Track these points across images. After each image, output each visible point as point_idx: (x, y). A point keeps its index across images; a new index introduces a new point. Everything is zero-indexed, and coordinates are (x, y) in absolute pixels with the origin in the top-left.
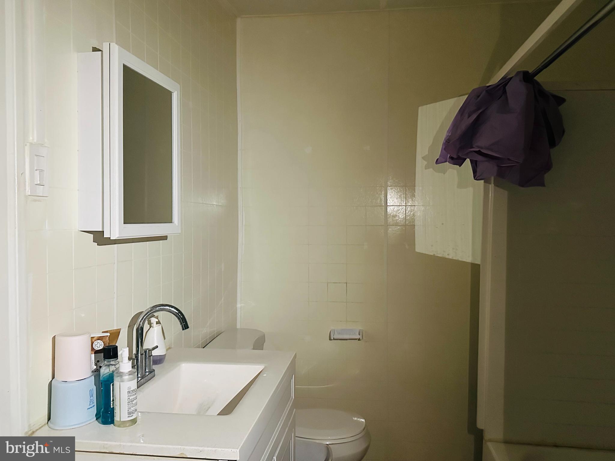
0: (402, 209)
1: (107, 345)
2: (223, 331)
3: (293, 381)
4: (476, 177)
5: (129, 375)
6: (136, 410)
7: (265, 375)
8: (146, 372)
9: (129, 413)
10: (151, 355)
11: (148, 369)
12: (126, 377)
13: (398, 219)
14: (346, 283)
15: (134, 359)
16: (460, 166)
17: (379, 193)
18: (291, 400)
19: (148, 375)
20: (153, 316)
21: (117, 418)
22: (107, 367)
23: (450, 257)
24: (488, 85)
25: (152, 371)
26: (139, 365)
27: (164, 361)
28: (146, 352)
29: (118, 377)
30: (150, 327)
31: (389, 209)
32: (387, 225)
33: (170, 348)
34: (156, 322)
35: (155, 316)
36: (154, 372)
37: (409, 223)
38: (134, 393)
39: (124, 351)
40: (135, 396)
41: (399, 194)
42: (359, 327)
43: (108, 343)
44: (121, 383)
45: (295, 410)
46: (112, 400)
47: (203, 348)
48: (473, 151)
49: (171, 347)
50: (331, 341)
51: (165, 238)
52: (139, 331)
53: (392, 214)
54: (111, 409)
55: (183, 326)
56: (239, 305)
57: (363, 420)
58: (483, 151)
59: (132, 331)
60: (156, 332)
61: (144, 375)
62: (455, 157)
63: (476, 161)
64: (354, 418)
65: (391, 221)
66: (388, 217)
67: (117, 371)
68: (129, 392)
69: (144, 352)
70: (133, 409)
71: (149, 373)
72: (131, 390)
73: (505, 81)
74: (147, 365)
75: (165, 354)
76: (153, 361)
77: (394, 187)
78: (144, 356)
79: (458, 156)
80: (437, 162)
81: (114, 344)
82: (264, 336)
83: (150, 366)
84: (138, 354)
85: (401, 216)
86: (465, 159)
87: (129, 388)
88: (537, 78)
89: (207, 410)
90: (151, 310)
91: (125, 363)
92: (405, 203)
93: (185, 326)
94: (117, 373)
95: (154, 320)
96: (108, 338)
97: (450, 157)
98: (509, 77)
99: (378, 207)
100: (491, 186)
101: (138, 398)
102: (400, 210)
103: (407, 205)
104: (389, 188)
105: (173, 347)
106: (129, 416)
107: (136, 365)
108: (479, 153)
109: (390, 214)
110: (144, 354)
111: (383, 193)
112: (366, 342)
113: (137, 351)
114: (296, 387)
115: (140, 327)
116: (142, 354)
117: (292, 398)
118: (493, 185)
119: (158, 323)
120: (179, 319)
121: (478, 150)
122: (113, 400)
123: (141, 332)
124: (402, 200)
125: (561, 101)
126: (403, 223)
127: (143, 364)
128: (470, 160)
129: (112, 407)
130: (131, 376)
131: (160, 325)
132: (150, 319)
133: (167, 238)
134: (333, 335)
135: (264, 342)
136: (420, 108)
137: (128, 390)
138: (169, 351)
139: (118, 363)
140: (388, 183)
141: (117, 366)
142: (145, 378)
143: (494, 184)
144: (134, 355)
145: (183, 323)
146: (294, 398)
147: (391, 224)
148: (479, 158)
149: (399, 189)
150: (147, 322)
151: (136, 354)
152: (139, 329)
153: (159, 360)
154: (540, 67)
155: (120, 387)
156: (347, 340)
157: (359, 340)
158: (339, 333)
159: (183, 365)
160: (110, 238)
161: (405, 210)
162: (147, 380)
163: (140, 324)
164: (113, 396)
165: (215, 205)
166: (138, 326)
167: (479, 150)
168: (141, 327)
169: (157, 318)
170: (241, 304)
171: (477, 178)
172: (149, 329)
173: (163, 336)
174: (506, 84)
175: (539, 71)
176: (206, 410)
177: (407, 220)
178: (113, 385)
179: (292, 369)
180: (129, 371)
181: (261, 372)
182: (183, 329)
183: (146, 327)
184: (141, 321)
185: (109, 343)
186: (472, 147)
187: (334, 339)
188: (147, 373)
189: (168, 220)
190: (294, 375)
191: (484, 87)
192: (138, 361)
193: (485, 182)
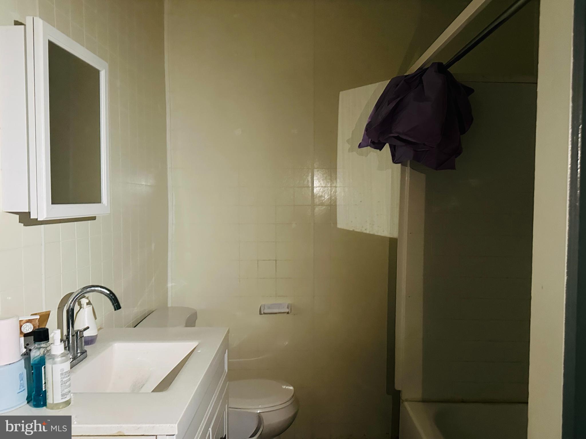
0: (327, 190)
1: (37, 328)
2: (154, 310)
3: (226, 355)
4: (395, 160)
5: (62, 357)
6: (70, 392)
7: (199, 351)
8: (78, 353)
9: (63, 395)
10: (82, 336)
11: (80, 350)
12: (58, 359)
13: (324, 200)
14: (276, 260)
15: (65, 340)
16: (380, 150)
17: (306, 175)
18: (225, 374)
19: (79, 356)
20: (84, 297)
21: (49, 401)
22: (37, 350)
23: (368, 232)
24: (405, 74)
25: (84, 351)
26: (71, 347)
27: (96, 341)
28: (77, 333)
29: (50, 359)
30: (81, 308)
31: (315, 190)
32: (313, 206)
33: (100, 329)
34: (86, 304)
35: (85, 297)
36: (86, 353)
37: (333, 203)
38: (68, 375)
39: (55, 333)
40: (69, 378)
41: (325, 176)
42: (287, 301)
43: (37, 326)
44: (54, 366)
45: (228, 382)
46: (43, 383)
47: (135, 327)
48: (392, 136)
49: (102, 327)
50: (262, 315)
51: (94, 218)
52: (69, 313)
53: (318, 195)
54: (42, 392)
55: (115, 306)
56: (169, 285)
57: (291, 388)
58: (401, 136)
59: (61, 312)
60: (86, 312)
61: (76, 356)
62: (376, 142)
63: (395, 146)
64: (283, 386)
65: (318, 201)
66: (315, 197)
67: (49, 354)
68: (62, 374)
69: (75, 333)
70: (66, 390)
71: (81, 354)
72: (64, 372)
73: (422, 71)
74: (78, 346)
75: (97, 335)
76: (85, 342)
77: (320, 169)
78: (75, 337)
79: (379, 140)
80: (360, 146)
81: (43, 327)
82: (196, 313)
83: (82, 346)
84: (70, 335)
85: (326, 197)
86: (384, 144)
87: (63, 370)
88: (451, 70)
89: (142, 387)
90: (81, 292)
91: (57, 345)
92: (330, 184)
93: (117, 306)
94: (49, 355)
95: (84, 301)
96: (37, 321)
97: (372, 141)
98: (426, 67)
99: (305, 188)
100: (408, 169)
101: (71, 379)
102: (326, 191)
103: (332, 186)
104: (315, 170)
105: (104, 327)
106: (62, 398)
107: (67, 347)
108: (398, 138)
109: (317, 194)
110: (75, 335)
111: (310, 174)
112: (294, 315)
113: (68, 332)
114: (230, 360)
115: (70, 309)
116: (73, 336)
117: (226, 372)
118: (409, 168)
119: (89, 303)
120: (111, 300)
121: (396, 135)
122: (45, 383)
123: (72, 313)
124: (327, 182)
125: (470, 91)
126: (328, 203)
127: (74, 345)
128: (389, 144)
129: (44, 390)
130: (64, 358)
131: (90, 306)
132: (80, 301)
133: (96, 218)
134: (264, 310)
135: (196, 319)
136: (341, 93)
137: (61, 372)
138: (101, 331)
139: (49, 346)
140: (315, 165)
141: (48, 349)
142: (77, 360)
143: (411, 167)
144: (65, 337)
145: (115, 304)
146: (227, 371)
147: (317, 204)
148: (398, 143)
149: (325, 171)
150: (77, 303)
151: (67, 335)
152: (70, 311)
153: (90, 341)
154: (453, 59)
155: (52, 369)
156: (276, 313)
157: (288, 313)
158: (269, 308)
159: (116, 344)
160: (37, 219)
161: (330, 191)
162: (79, 361)
163: (70, 306)
164: (45, 379)
165: (143, 185)
166: (68, 308)
167: (398, 136)
168: (72, 309)
169: (87, 298)
170: (172, 283)
171: (395, 162)
172: (79, 310)
173: (93, 317)
174: (422, 75)
175: (451, 63)
176: (140, 387)
177: (332, 200)
178: (45, 367)
179: (226, 344)
180: (62, 354)
181: (195, 348)
182: (115, 310)
183: (77, 308)
184: (71, 303)
185: (39, 326)
186: (391, 133)
187: (264, 314)
188: (79, 355)
189: (97, 200)
190: (227, 350)
191: (403, 76)
192: (70, 343)
193: (402, 165)
